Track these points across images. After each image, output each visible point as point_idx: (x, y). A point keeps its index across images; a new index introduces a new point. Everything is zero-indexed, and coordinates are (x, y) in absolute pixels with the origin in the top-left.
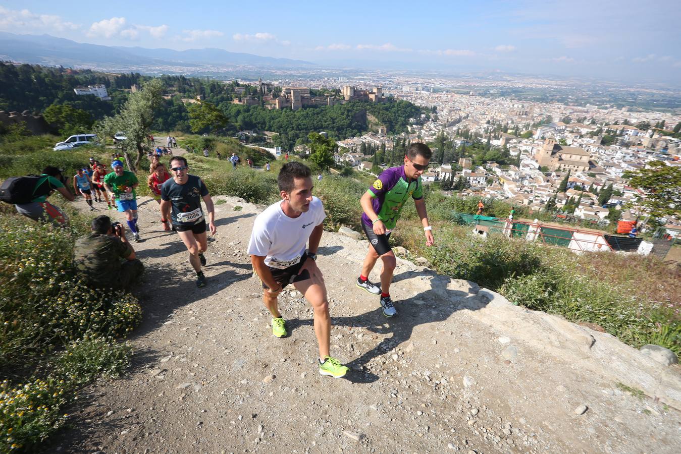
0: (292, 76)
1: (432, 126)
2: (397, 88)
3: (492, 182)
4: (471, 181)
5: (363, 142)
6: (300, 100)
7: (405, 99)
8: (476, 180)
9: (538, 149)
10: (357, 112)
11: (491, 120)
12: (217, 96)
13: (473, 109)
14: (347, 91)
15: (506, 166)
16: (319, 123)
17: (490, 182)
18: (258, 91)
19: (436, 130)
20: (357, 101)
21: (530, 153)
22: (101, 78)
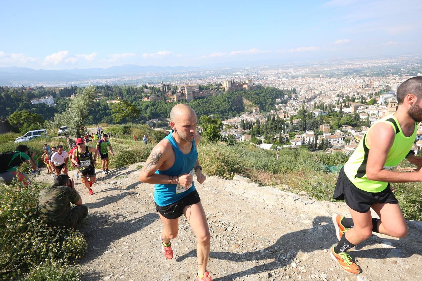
0: (184, 77)
1: (294, 103)
2: (263, 78)
3: (350, 141)
4: (332, 142)
5: (242, 120)
6: (192, 94)
7: (270, 86)
8: (336, 140)
9: (384, 111)
10: (235, 98)
11: (340, 94)
12: (132, 97)
13: (324, 87)
14: (226, 84)
15: (359, 127)
16: (207, 109)
17: (347, 141)
18: (161, 91)
19: (297, 106)
20: (235, 90)
21: (377, 115)
22: (50, 92)
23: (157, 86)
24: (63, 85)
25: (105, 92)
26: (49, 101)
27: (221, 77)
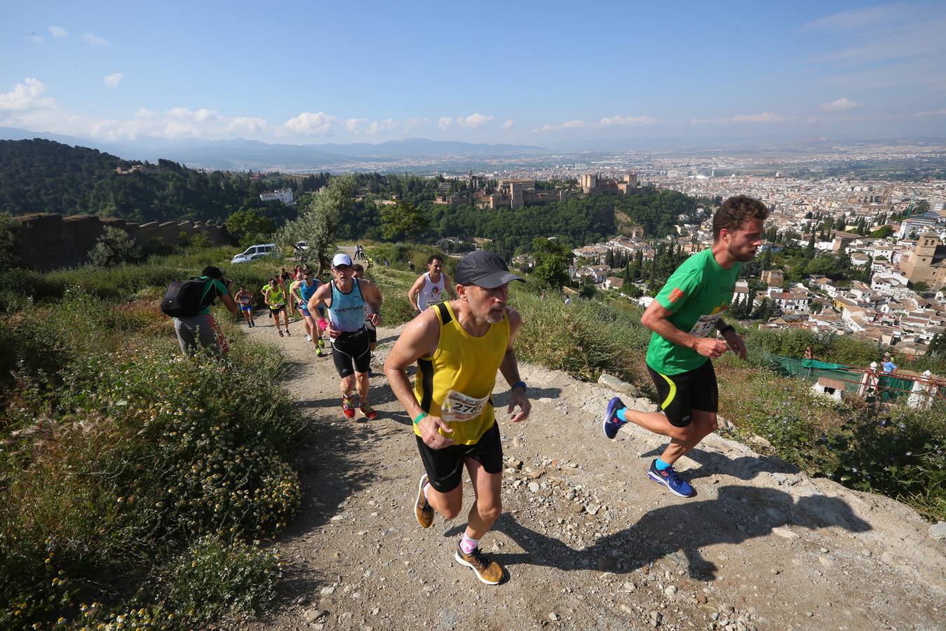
0: (511, 165)
2: (658, 173)
3: (821, 307)
4: (783, 306)
5: (609, 250)
6: (522, 196)
7: (671, 188)
8: (792, 304)
9: (906, 253)
10: (601, 209)
11: (813, 213)
12: (416, 195)
13: (782, 196)
14: (586, 181)
15: (846, 281)
16: (547, 225)
17: (816, 307)
18: (468, 187)
20: (601, 193)
21: (890, 260)
22: (288, 181)
23: (461, 179)
24: (309, 171)
25: (373, 186)
26: (286, 196)
27: (578, 166)
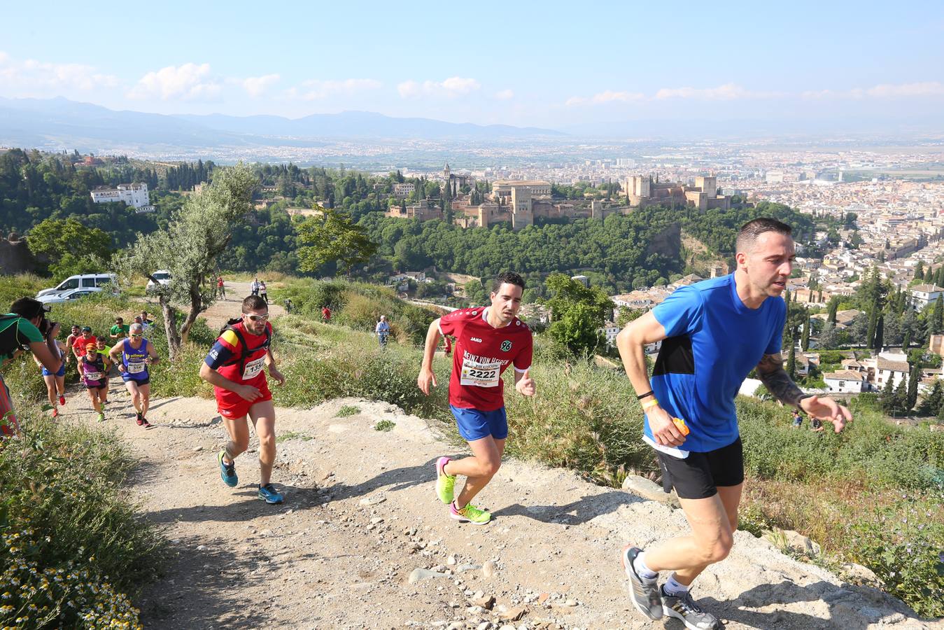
0: (512, 158)
1: (846, 258)
2: (751, 176)
6: (530, 208)
7: (773, 200)
10: (659, 230)
12: (357, 203)
14: (635, 186)
16: (570, 256)
18: (442, 192)
19: (857, 268)
20: (659, 206)
22: (142, 172)
23: (431, 178)
24: (178, 158)
25: (285, 185)
26: (137, 197)
